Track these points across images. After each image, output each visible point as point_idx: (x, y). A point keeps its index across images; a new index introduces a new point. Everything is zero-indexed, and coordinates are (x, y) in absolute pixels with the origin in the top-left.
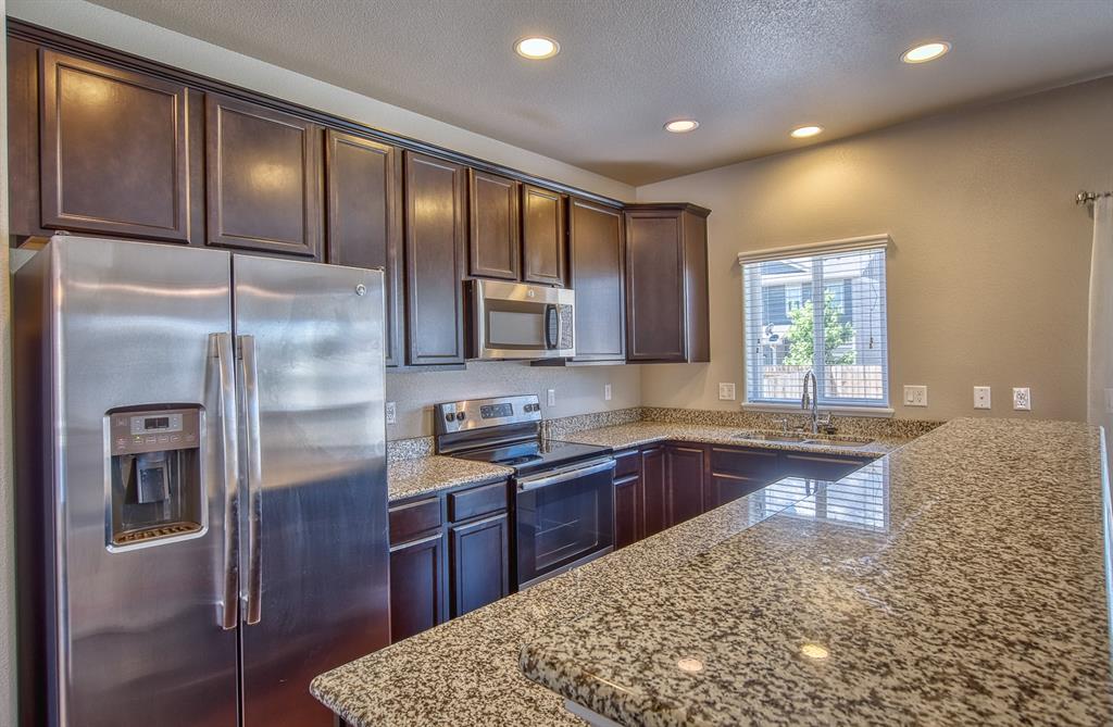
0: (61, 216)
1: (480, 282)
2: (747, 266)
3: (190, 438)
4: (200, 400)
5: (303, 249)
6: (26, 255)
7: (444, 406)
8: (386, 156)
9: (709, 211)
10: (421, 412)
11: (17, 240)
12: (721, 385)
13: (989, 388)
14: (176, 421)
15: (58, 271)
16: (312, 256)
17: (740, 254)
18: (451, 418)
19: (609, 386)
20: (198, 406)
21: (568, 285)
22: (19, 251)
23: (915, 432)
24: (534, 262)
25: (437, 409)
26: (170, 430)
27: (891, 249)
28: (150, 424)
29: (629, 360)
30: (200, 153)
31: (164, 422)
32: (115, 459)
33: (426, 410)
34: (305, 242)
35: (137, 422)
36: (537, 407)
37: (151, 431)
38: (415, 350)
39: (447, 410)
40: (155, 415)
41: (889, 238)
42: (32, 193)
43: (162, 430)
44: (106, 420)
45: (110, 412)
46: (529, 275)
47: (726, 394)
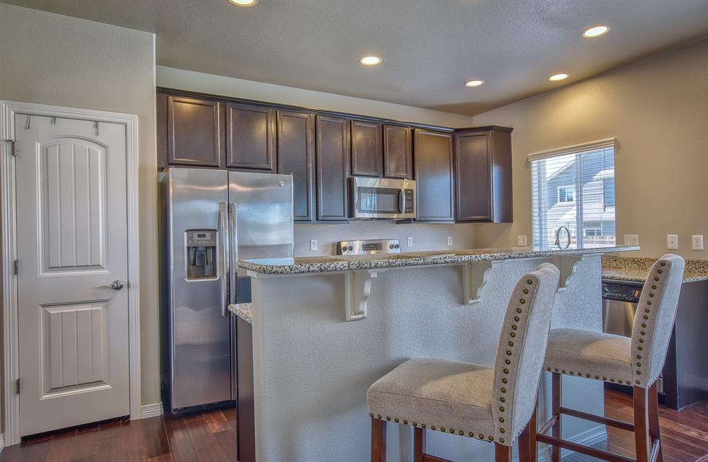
0: (174, 159)
1: (356, 179)
2: (534, 162)
3: (213, 242)
4: (217, 229)
5: (266, 166)
6: (163, 174)
7: (342, 243)
8: (306, 119)
9: (511, 129)
10: (330, 246)
11: (161, 169)
12: (519, 236)
13: (677, 235)
14: (208, 235)
15: (171, 181)
16: (270, 170)
17: (528, 155)
18: (345, 249)
19: (451, 237)
20: (215, 230)
21: (413, 178)
22: (162, 173)
23: (630, 265)
24: (391, 166)
25: (339, 244)
26: (206, 239)
27: (617, 147)
28: (199, 236)
29: (457, 221)
30: (224, 128)
31: (204, 236)
32: (189, 248)
33: (333, 244)
34: (268, 164)
35: (195, 234)
36: (397, 246)
37: (200, 239)
38: (321, 213)
39: (344, 244)
40: (201, 232)
41: (615, 140)
42: (165, 151)
43: (204, 239)
44: (185, 234)
45: (187, 231)
46: (387, 173)
47: (521, 242)
